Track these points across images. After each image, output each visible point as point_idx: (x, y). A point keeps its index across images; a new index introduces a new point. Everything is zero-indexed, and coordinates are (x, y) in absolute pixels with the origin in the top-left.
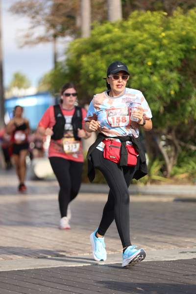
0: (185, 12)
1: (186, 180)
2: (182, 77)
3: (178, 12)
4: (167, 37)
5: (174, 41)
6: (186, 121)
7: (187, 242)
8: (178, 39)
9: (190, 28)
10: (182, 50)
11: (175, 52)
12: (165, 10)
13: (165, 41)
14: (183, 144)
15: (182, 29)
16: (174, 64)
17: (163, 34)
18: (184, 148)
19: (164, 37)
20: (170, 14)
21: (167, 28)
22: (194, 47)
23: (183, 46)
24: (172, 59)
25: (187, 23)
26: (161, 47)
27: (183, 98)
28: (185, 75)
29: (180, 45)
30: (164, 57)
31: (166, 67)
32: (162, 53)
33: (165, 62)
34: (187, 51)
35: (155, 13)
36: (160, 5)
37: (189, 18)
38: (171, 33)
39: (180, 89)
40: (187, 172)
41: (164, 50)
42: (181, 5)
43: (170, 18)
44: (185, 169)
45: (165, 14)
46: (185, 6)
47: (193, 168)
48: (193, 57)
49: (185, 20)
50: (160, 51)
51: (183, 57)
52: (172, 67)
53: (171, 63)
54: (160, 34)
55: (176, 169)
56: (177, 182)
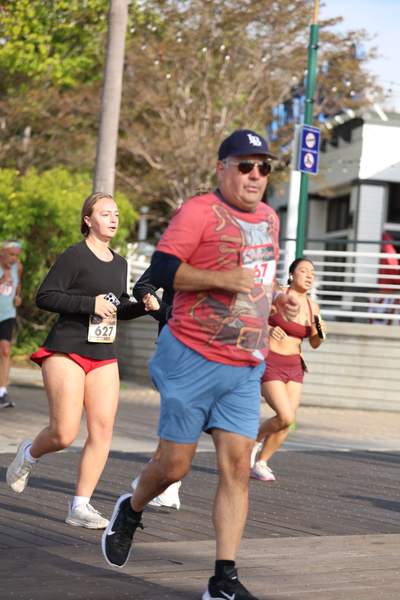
0: (39, 174)
1: (25, 363)
2: (32, 246)
3: (31, 172)
4: (18, 199)
5: (24, 204)
6: (31, 296)
7: (19, 434)
8: (29, 203)
9: (42, 191)
10: (33, 215)
11: (24, 217)
12: (18, 169)
13: (15, 204)
14: (25, 321)
15: (35, 192)
16: (23, 230)
17: (13, 195)
18: (25, 326)
19: (13, 199)
20: (22, 174)
21: (18, 189)
22: (46, 213)
23: (34, 211)
24: (22, 224)
25: (41, 186)
26: (9, 209)
27: (29, 269)
28: (33, 243)
29: (31, 210)
30: (12, 221)
31: (13, 232)
32: (10, 217)
33: (13, 226)
34: (38, 217)
35: (7, 171)
36: (13, 162)
37: (44, 181)
38: (22, 195)
39: (28, 259)
40: (26, 353)
41: (13, 213)
42: (36, 165)
43: (22, 179)
44: (25, 349)
45: (18, 172)
46: (41, 166)
47: (34, 349)
48: (45, 224)
49: (38, 183)
50: (8, 214)
51: (33, 223)
52: (20, 234)
53: (19, 228)
54: (10, 194)
55: (14, 349)
56: (15, 364)
